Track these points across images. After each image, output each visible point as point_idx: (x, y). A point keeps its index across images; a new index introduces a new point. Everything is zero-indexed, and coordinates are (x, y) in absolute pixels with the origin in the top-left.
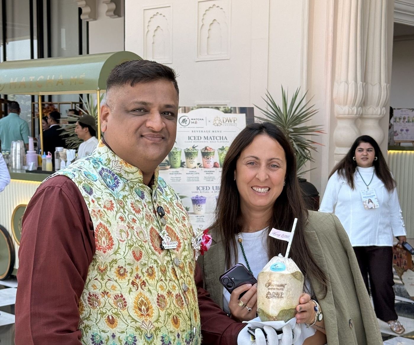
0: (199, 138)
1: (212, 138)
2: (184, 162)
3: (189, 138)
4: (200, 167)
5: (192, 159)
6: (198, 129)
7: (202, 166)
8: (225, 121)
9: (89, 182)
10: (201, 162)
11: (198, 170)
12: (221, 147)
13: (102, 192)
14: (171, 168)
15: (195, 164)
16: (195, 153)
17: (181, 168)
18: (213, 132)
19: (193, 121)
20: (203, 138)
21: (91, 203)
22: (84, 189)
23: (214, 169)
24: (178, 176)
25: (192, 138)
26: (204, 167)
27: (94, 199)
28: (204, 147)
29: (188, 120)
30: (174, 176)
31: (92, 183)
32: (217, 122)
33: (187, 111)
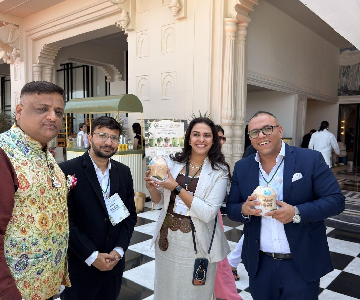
0: (163, 133)
1: (169, 133)
2: (157, 144)
3: (159, 133)
4: (164, 146)
5: (160, 142)
6: (163, 129)
7: (165, 146)
8: (175, 126)
9: (11, 149)
10: (164, 144)
11: (163, 147)
12: (173, 137)
13: (20, 155)
14: (151, 146)
15: (161, 145)
16: (161, 140)
17: (155, 147)
18: (170, 130)
19: (160, 126)
20: (165, 133)
21: (14, 162)
22: (9, 153)
23: (170, 147)
24: (154, 150)
25: (160, 133)
26: (166, 146)
27: (15, 160)
28: (165, 137)
29: (158, 125)
30: (152, 150)
31: (13, 150)
32: (171, 126)
33: (158, 121)
